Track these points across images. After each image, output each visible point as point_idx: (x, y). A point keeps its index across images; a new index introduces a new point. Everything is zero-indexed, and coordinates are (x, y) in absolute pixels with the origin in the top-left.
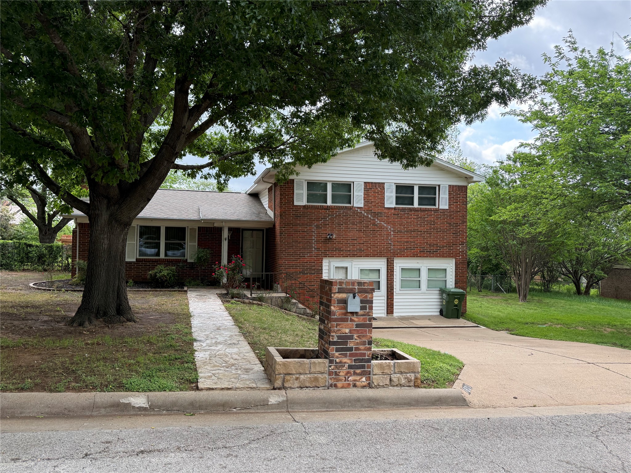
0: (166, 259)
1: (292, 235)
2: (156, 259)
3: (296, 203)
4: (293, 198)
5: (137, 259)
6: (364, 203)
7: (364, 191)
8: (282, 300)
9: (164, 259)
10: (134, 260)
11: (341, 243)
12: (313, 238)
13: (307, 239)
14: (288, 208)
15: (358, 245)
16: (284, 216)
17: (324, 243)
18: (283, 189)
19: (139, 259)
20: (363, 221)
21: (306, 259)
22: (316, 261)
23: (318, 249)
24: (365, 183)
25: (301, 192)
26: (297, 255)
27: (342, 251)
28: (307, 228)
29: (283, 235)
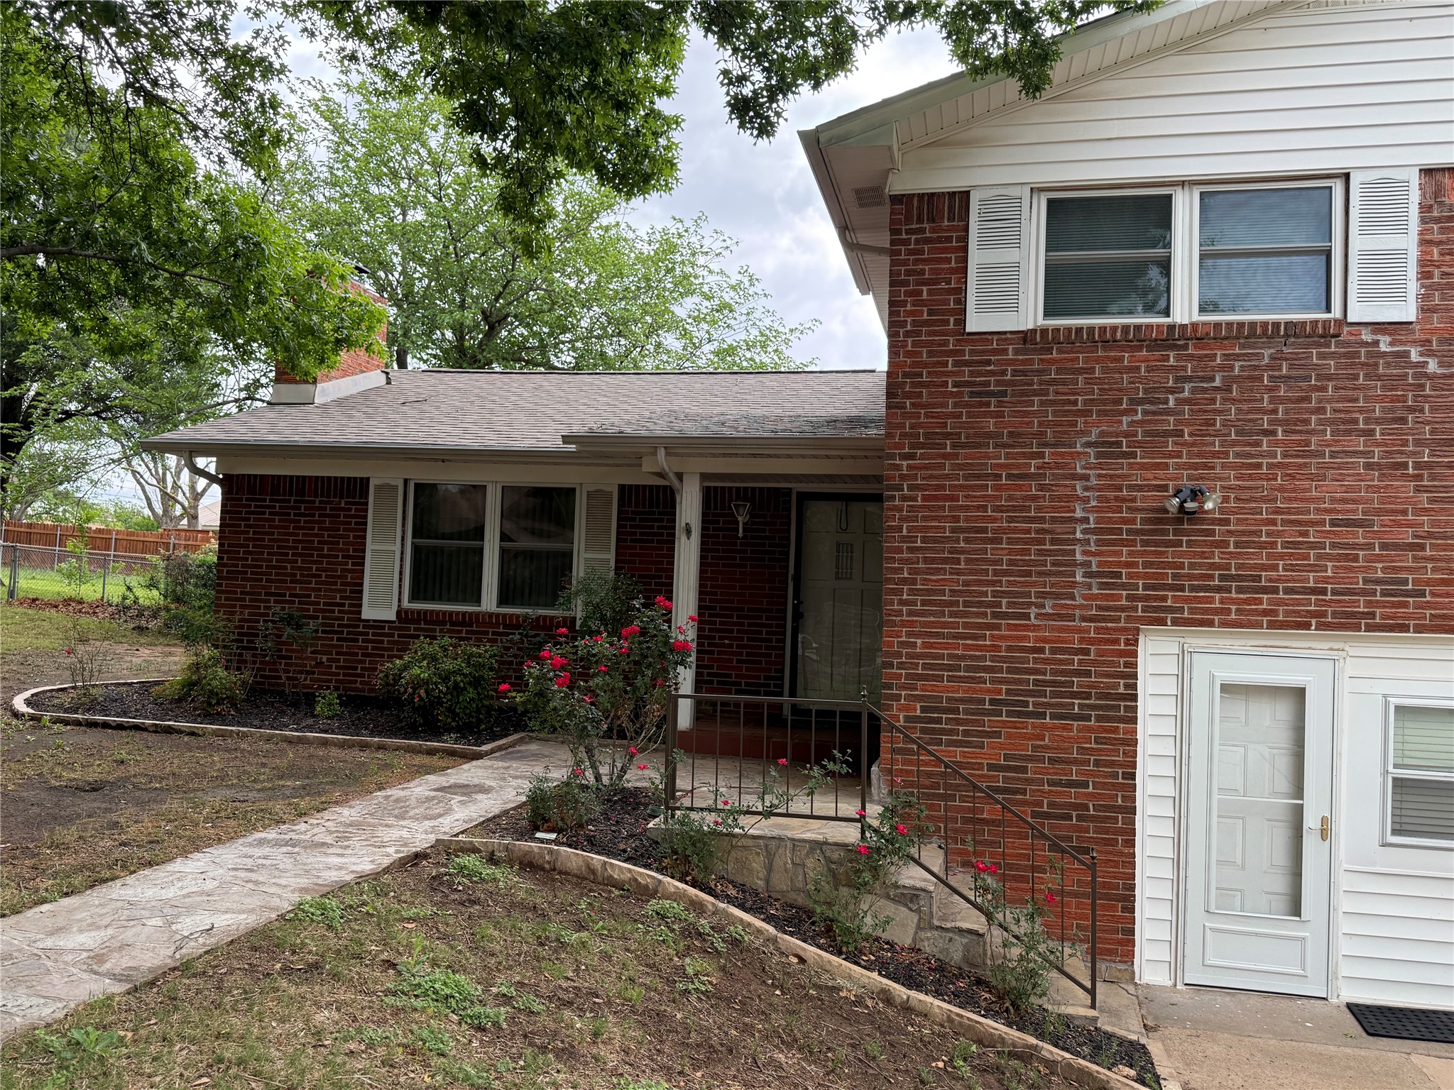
0: (498, 615)
1: (954, 498)
2: (464, 614)
3: (975, 323)
4: (960, 293)
5: (398, 613)
6: (1425, 298)
7: (1423, 221)
8: (829, 861)
9: (491, 615)
10: (392, 616)
11: (1262, 546)
12: (1079, 514)
13: (1042, 520)
14: (930, 354)
15: (1379, 559)
16: (908, 395)
17: (1145, 543)
18: (910, 252)
19: (406, 611)
20: (1411, 410)
21: (1036, 628)
22: (1092, 641)
23: (1109, 576)
24: (1428, 172)
25: (1011, 255)
26: (981, 604)
27: (1265, 590)
28: (1041, 455)
29: (904, 498)
